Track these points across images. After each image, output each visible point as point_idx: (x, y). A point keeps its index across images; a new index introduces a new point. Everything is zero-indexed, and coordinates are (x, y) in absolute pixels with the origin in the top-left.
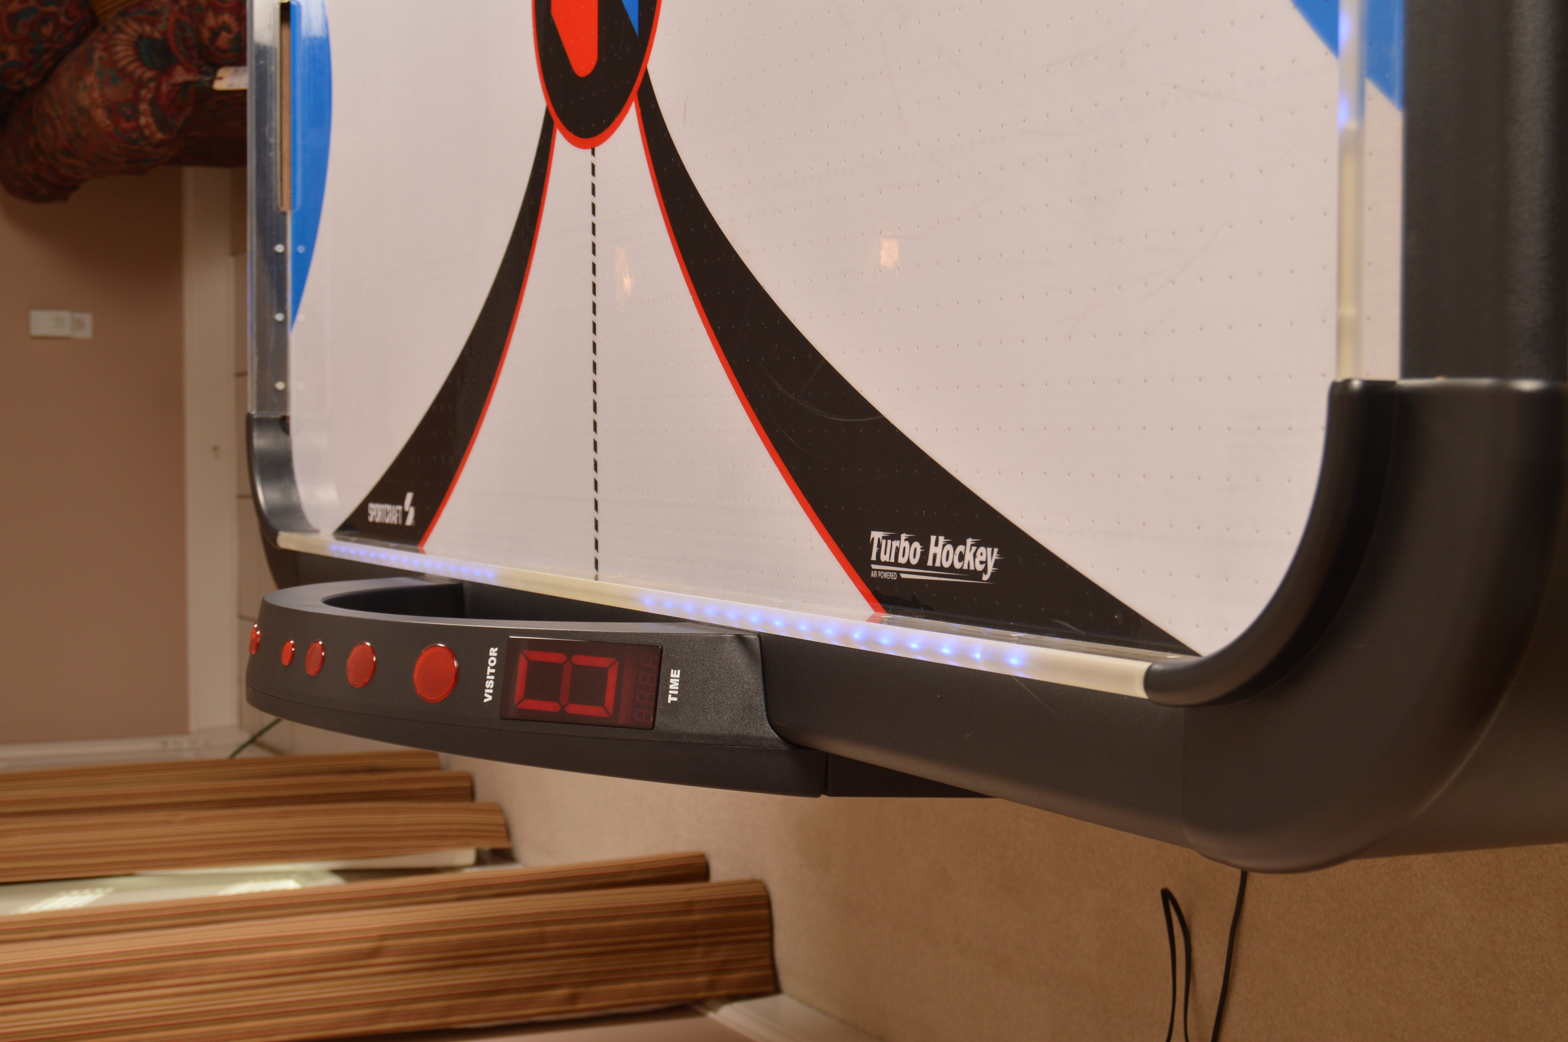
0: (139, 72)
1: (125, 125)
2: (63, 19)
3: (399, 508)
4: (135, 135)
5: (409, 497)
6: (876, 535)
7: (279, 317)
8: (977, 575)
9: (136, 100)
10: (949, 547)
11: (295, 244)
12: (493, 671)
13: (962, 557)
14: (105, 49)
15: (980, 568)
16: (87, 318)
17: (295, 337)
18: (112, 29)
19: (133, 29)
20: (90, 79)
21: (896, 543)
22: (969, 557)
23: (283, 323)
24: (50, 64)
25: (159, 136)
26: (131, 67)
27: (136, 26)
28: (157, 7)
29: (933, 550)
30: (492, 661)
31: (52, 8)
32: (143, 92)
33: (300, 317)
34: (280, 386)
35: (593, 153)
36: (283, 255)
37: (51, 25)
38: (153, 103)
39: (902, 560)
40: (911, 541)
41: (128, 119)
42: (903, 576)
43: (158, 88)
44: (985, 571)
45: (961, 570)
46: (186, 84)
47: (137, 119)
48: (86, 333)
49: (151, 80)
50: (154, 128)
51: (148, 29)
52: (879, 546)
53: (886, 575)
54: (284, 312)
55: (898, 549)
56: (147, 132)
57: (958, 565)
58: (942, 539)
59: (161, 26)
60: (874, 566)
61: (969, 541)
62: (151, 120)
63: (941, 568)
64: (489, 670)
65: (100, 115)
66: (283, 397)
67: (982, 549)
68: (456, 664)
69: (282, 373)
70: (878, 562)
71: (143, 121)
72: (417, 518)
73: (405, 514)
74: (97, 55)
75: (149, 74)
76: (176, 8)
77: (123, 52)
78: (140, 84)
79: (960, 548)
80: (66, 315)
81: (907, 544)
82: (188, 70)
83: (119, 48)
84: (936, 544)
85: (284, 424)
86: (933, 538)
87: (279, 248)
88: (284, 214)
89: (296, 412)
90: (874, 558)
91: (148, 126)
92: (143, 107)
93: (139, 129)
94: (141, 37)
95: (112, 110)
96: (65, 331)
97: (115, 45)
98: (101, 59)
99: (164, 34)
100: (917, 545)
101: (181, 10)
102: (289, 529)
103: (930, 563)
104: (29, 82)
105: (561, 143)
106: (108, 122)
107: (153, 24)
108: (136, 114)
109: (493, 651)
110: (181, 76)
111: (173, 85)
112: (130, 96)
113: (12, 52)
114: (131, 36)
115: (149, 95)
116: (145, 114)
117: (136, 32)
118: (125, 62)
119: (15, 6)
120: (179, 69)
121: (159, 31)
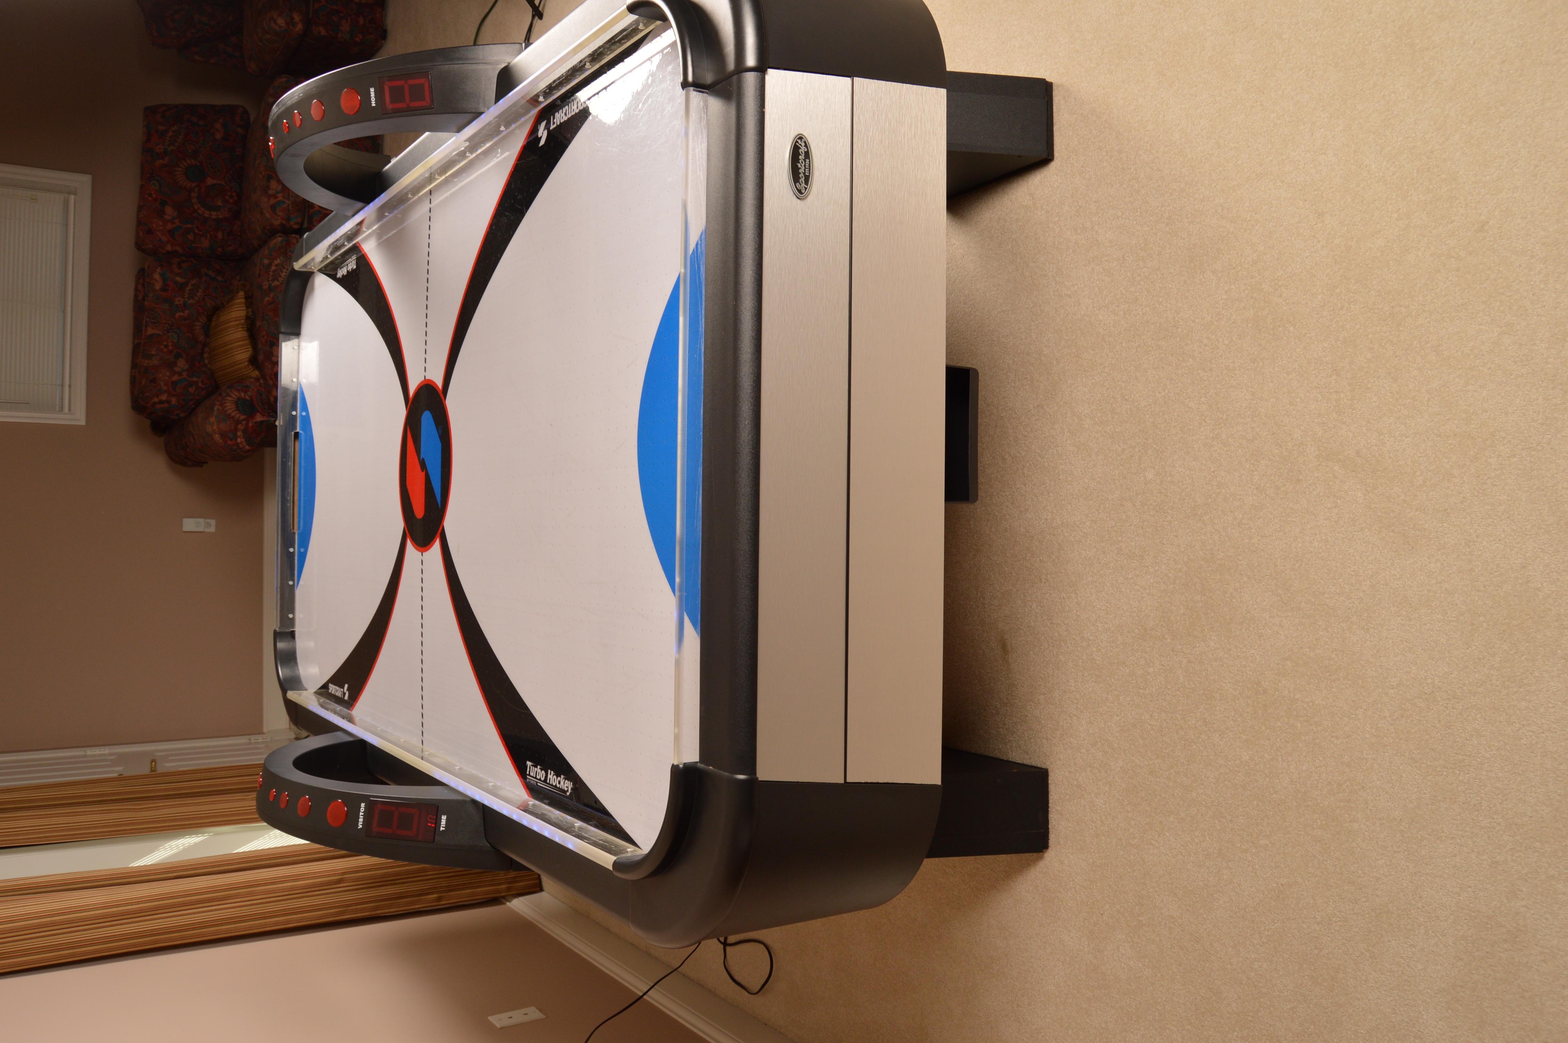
0: (238, 416)
1: (230, 442)
2: (200, 384)
3: (342, 690)
4: (235, 448)
5: (346, 686)
6: (529, 763)
7: (291, 583)
8: (565, 792)
9: (236, 430)
10: (555, 777)
11: (299, 547)
12: (363, 814)
13: (559, 783)
14: (220, 405)
15: (566, 789)
16: (213, 522)
17: (298, 592)
18: (224, 394)
19: (235, 394)
20: (212, 420)
21: (536, 769)
22: (562, 783)
23: (293, 585)
24: (193, 406)
25: (247, 447)
26: (233, 414)
27: (237, 394)
28: (248, 384)
29: (549, 776)
30: (362, 809)
31: (195, 379)
32: (239, 426)
33: (301, 582)
34: (291, 616)
35: (422, 555)
36: (294, 552)
37: (194, 387)
38: (244, 431)
39: (538, 777)
40: (541, 770)
41: (231, 440)
42: (539, 784)
43: (247, 424)
44: (568, 791)
45: (559, 788)
46: (262, 422)
47: (236, 440)
48: (212, 529)
49: (243, 420)
50: (244, 444)
51: (243, 394)
52: (530, 768)
53: (532, 782)
54: (293, 581)
55: (536, 772)
56: (241, 446)
57: (558, 786)
58: (552, 772)
59: (249, 394)
60: (528, 777)
61: (562, 776)
62: (243, 440)
63: (552, 785)
64: (361, 814)
65: (217, 437)
66: (292, 622)
67: (566, 781)
68: (346, 809)
69: (292, 610)
70: (529, 775)
71: (239, 440)
72: (349, 696)
73: (344, 694)
74: (216, 407)
75: (242, 417)
76: (258, 384)
77: (230, 406)
78: (238, 422)
79: (559, 778)
80: (202, 520)
81: (540, 770)
82: (263, 415)
83: (227, 404)
84: (550, 774)
85: (292, 635)
86: (549, 771)
87: (291, 550)
88: (294, 533)
89: (298, 629)
90: (528, 773)
91: (241, 442)
92: (239, 433)
93: (237, 444)
94: (239, 399)
95: (223, 435)
96: (201, 529)
97: (225, 403)
98: (218, 409)
99: (251, 397)
100: (543, 772)
101: (260, 385)
102: (292, 689)
103: (548, 782)
104: (182, 415)
105: (409, 546)
106: (221, 441)
107: (245, 392)
108: (236, 437)
109: (363, 805)
110: (259, 418)
111: (255, 423)
112: (233, 428)
113: (174, 400)
114: (234, 398)
115: (243, 428)
116: (240, 437)
117: (236, 396)
118: (230, 411)
119: (175, 378)
120: (258, 415)
121: (248, 396)
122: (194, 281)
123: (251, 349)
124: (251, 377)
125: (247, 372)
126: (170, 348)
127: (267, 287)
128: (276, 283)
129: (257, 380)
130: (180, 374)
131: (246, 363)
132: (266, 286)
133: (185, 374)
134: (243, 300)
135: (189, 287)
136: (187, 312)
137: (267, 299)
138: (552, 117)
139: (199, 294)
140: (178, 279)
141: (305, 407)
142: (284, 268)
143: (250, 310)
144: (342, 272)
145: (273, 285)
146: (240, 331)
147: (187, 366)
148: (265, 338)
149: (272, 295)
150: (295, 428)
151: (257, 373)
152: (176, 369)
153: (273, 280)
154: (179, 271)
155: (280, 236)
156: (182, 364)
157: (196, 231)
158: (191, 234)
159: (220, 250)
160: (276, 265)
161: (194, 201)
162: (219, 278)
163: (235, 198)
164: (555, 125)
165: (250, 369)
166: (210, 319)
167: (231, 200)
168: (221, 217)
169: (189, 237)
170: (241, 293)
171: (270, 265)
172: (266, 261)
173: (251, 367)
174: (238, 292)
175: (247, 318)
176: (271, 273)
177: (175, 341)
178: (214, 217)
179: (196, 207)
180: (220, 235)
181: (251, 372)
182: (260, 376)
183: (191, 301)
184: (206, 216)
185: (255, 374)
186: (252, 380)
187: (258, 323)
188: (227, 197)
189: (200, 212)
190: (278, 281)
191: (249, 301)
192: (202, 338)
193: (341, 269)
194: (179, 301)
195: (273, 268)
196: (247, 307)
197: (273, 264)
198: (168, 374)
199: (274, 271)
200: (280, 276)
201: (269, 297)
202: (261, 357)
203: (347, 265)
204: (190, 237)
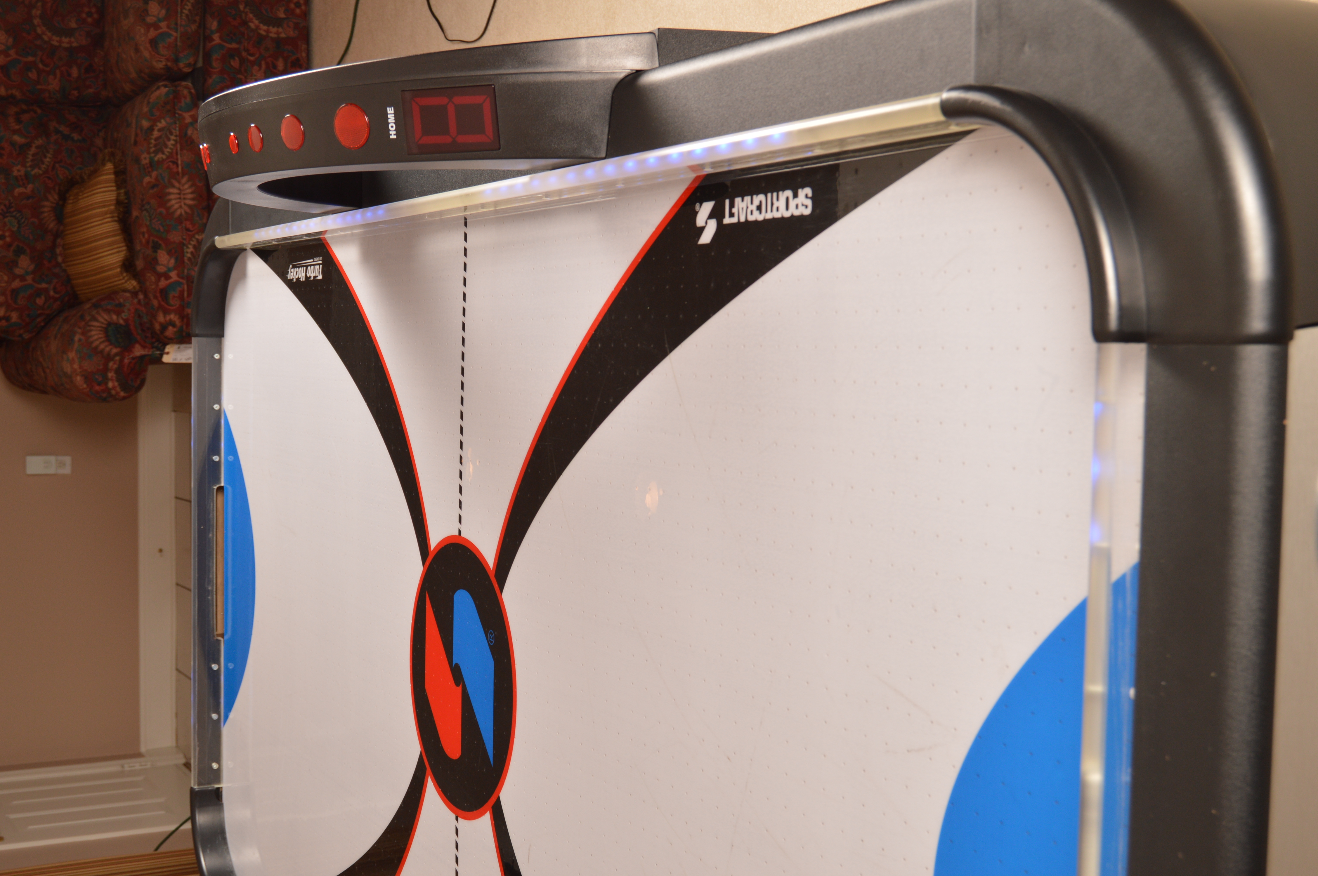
0: (108, 349)
1: (97, 388)
2: (52, 293)
4: (104, 395)
7: (214, 716)
9: (106, 369)
11: (227, 664)
14: (83, 334)
16: (68, 460)
17: (226, 731)
18: (87, 317)
19: (103, 318)
20: (72, 355)
23: (218, 721)
24: (42, 324)
25: (122, 394)
26: (102, 346)
27: (106, 317)
28: (121, 300)
31: (44, 285)
32: (111, 364)
33: (230, 716)
34: (215, 766)
35: (457, 820)
36: (218, 671)
37: (43, 297)
38: (117, 371)
41: (99, 384)
43: (121, 361)
46: (142, 357)
47: (106, 384)
48: (67, 470)
49: (116, 355)
50: (118, 389)
51: (115, 317)
54: (218, 713)
56: (113, 392)
59: (124, 315)
62: (116, 384)
65: (79, 380)
66: (217, 775)
69: (216, 757)
71: (110, 385)
74: (77, 338)
75: (115, 351)
76: (136, 301)
77: (96, 336)
78: (109, 358)
80: (52, 459)
82: (144, 347)
83: (93, 333)
85: (218, 797)
87: (215, 669)
89: (226, 785)
91: (114, 388)
92: (110, 375)
93: (108, 390)
94: (109, 324)
95: (88, 378)
96: (52, 471)
97: (90, 331)
98: (80, 340)
99: (126, 320)
101: (139, 302)
104: (26, 336)
106: (85, 386)
107: (118, 314)
108: (106, 380)
110: (138, 351)
111: (133, 358)
112: (101, 367)
113: (14, 316)
114: (102, 323)
115: (115, 366)
116: (112, 380)
117: (105, 320)
118: (98, 342)
119: (16, 284)
120: (137, 346)
121: (123, 319)
122: (39, 142)
123: (124, 248)
124: (125, 291)
125: (120, 282)
126: (8, 239)
127: (147, 161)
128: (160, 156)
129: (135, 294)
130: (22, 278)
131: (119, 270)
132: (145, 161)
133: (29, 278)
134: (112, 176)
135: (33, 150)
136: (30, 187)
137: (147, 179)
138: (727, 202)
139: (47, 160)
140: (17, 138)
141: (232, 449)
142: (171, 133)
143: (122, 191)
144: (296, 274)
145: (156, 159)
146: (109, 222)
147: (32, 267)
148: (146, 236)
149: (154, 174)
150: (218, 480)
151: (134, 283)
152: (18, 271)
153: (156, 152)
154: (17, 127)
155: (165, 86)
156: (25, 264)
157: (41, 66)
158: (34, 70)
159: (75, 93)
160: (159, 130)
161: (36, 21)
162: (76, 136)
163: (96, 16)
164: (734, 220)
165: (124, 278)
166: (63, 198)
167: (90, 20)
168: (75, 44)
169: (30, 74)
170: (109, 166)
171: (151, 129)
172: (145, 124)
173: (125, 274)
174: (104, 164)
175: (118, 202)
176: (153, 141)
177: (15, 229)
178: (65, 45)
179: (39, 31)
180: (75, 72)
181: (126, 282)
182: (137, 288)
183: (36, 171)
184: (55, 43)
185: (132, 284)
186: (128, 295)
187: (135, 213)
188: (84, 15)
189: (46, 38)
190: (163, 153)
191: (121, 177)
192: (52, 225)
193: (294, 267)
194: (19, 171)
195: (156, 134)
196: (118, 187)
197: (156, 128)
198: (6, 278)
199: (156, 139)
200: (166, 146)
201: (151, 176)
202: (140, 264)
203: (307, 267)
204: (33, 75)
